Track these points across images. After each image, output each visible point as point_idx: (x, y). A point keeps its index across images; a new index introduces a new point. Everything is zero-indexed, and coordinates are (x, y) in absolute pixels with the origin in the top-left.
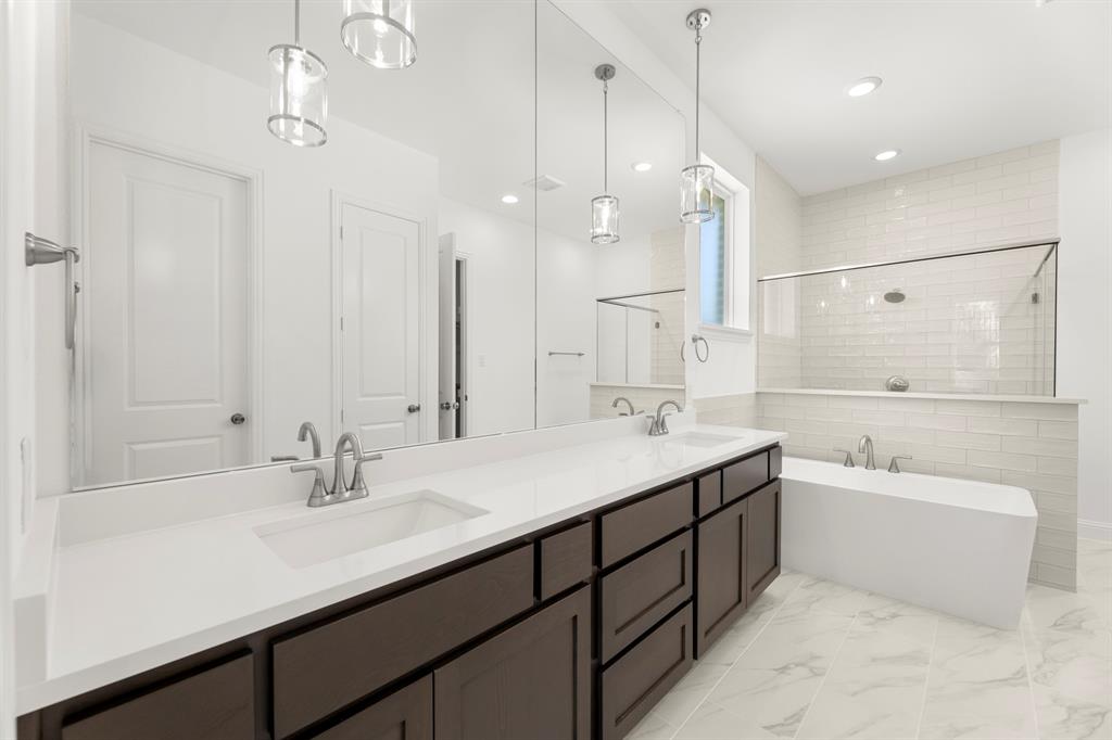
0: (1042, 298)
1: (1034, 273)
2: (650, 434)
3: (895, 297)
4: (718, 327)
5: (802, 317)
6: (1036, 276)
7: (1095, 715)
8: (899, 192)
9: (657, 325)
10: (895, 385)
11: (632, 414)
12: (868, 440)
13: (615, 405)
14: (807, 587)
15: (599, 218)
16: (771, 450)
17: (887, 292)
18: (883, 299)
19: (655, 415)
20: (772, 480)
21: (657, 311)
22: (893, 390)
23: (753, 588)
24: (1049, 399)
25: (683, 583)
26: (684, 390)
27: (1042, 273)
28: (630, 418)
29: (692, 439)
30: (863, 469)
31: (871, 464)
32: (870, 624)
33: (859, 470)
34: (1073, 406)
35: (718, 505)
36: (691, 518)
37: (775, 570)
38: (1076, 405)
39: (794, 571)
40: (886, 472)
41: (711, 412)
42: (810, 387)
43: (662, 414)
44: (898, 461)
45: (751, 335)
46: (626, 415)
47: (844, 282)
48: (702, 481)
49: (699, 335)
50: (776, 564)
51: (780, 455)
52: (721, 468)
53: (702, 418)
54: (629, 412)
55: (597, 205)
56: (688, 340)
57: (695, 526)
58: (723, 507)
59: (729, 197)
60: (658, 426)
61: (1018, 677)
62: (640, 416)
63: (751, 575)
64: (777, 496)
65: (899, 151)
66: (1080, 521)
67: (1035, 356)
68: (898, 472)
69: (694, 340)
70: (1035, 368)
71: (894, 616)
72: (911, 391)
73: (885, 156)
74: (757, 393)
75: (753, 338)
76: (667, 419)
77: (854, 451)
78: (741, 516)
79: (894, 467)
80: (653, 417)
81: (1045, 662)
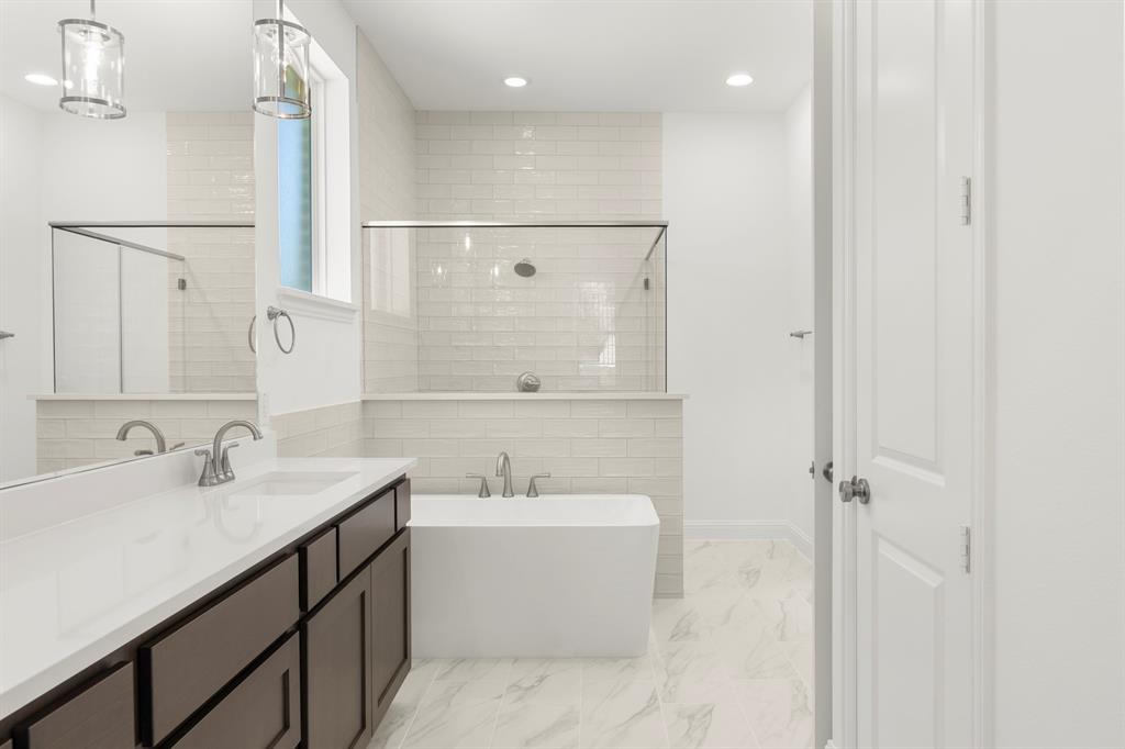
0: (652, 284)
1: (645, 256)
2: (201, 484)
3: (525, 270)
4: (303, 294)
5: (418, 288)
6: (647, 259)
7: (706, 715)
8: (527, 134)
9: (182, 285)
10: (527, 384)
11: (162, 450)
12: (506, 458)
13: (123, 436)
14: (442, 677)
15: (78, 62)
16: (397, 488)
17: (517, 262)
18: (513, 271)
19: (210, 447)
20: (400, 532)
21: (182, 259)
22: (525, 390)
23: (380, 701)
24: (660, 395)
25: (286, 726)
26: (255, 402)
27: (653, 256)
28: (157, 459)
29: (273, 484)
30: (500, 497)
31: (508, 490)
32: (520, 698)
33: (496, 499)
34: (678, 402)
35: (335, 584)
36: (296, 615)
37: (406, 664)
38: (681, 400)
39: (426, 660)
40: (524, 497)
41: (299, 438)
42: (429, 390)
43: (224, 444)
44: (537, 481)
45: (354, 311)
46: (151, 453)
47: (468, 243)
48: (312, 549)
49: (278, 307)
50: (406, 655)
51: (408, 493)
52: (334, 524)
53: (286, 448)
54: (154, 447)
55: (72, 34)
56: (262, 316)
57: (301, 626)
58: (341, 585)
59: (317, 83)
60: (215, 468)
61: (651, 705)
62: (181, 452)
63: (376, 681)
64: (406, 553)
65: (529, 82)
66: (686, 522)
67: (647, 347)
68: (537, 496)
69: (272, 315)
70: (647, 362)
71: (542, 679)
72: (542, 392)
73: (516, 82)
74: (364, 402)
75: (358, 313)
76: (230, 453)
77: (491, 475)
78: (363, 595)
79: (532, 491)
80: (206, 453)
81: (669, 676)
